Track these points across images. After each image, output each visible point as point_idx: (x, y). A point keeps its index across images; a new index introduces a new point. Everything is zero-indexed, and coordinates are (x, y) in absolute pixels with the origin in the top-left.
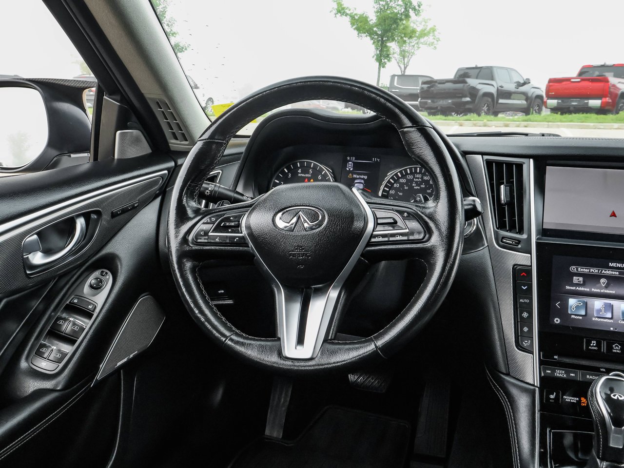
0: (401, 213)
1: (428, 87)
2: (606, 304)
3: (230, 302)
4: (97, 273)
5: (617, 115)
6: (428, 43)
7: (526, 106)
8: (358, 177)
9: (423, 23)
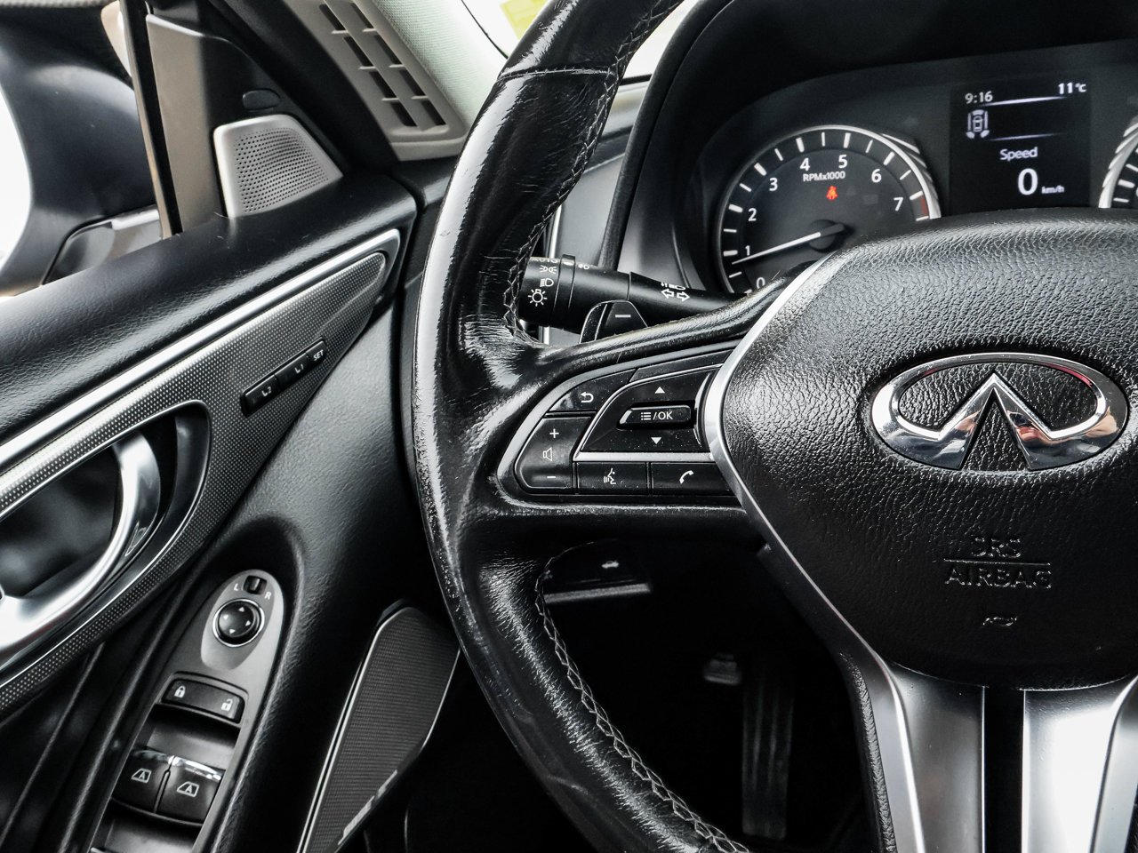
3: (641, 588)
4: (233, 589)
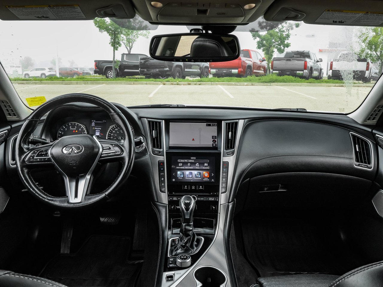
0: (112, 145)
1: (144, 62)
2: (190, 172)
5: (246, 78)
6: (143, 34)
7: (200, 73)
8: (97, 129)
9: (139, 24)
